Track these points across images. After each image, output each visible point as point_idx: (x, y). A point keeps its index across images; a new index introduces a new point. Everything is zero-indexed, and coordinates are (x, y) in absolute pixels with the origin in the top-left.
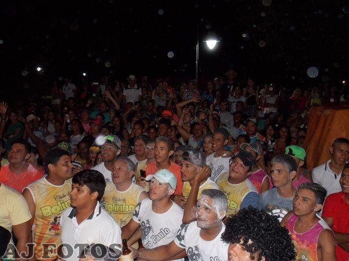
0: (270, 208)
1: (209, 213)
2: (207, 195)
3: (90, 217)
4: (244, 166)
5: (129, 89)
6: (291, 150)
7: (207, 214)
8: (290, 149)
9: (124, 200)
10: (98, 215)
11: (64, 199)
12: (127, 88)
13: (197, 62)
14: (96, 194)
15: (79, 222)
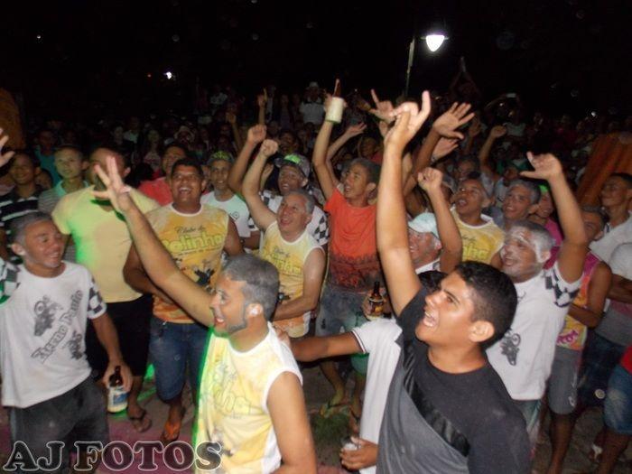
1: (524, 250)
11: (191, 234)
13: (408, 72)
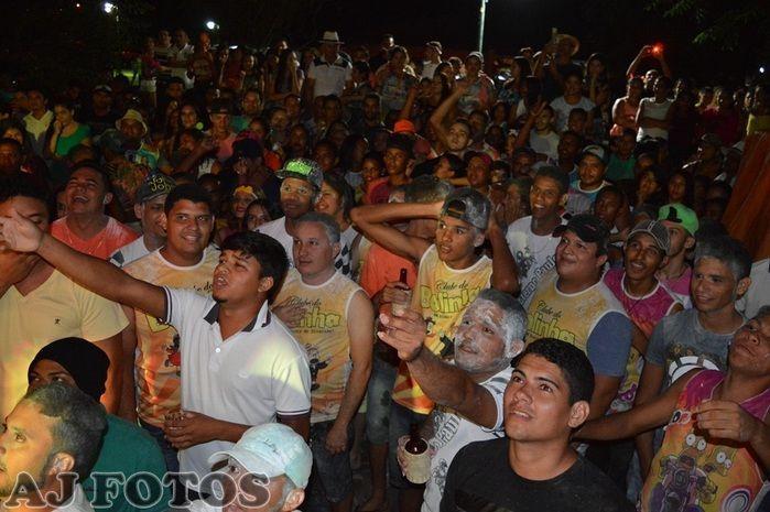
0: (677, 351)
1: (489, 338)
2: (493, 300)
3: (249, 328)
4: (583, 244)
5: (322, 63)
6: (673, 212)
7: (486, 340)
8: (671, 208)
9: (317, 304)
10: (264, 325)
12: (318, 62)
14: (268, 283)
15: (225, 335)
